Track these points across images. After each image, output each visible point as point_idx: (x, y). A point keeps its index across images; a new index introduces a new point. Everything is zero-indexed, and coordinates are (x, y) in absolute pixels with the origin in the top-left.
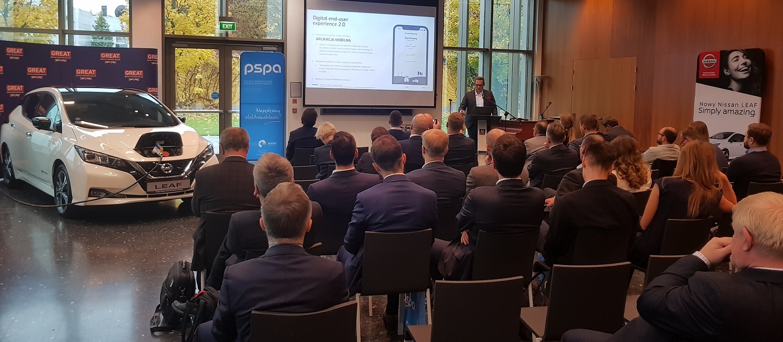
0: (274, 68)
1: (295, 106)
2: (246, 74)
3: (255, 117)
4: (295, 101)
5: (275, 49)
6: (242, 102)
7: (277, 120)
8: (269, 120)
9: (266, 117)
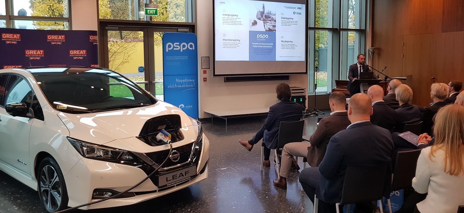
0: (188, 46)
1: (205, 76)
2: (167, 51)
3: (176, 86)
4: (205, 72)
5: (188, 30)
6: (165, 74)
7: (192, 88)
8: (186, 88)
9: (184, 86)
